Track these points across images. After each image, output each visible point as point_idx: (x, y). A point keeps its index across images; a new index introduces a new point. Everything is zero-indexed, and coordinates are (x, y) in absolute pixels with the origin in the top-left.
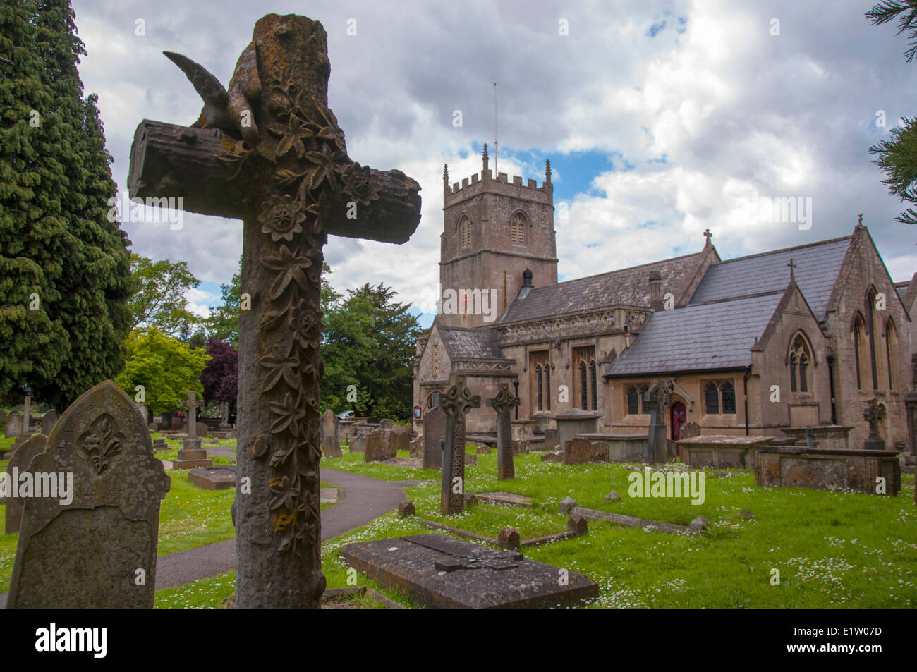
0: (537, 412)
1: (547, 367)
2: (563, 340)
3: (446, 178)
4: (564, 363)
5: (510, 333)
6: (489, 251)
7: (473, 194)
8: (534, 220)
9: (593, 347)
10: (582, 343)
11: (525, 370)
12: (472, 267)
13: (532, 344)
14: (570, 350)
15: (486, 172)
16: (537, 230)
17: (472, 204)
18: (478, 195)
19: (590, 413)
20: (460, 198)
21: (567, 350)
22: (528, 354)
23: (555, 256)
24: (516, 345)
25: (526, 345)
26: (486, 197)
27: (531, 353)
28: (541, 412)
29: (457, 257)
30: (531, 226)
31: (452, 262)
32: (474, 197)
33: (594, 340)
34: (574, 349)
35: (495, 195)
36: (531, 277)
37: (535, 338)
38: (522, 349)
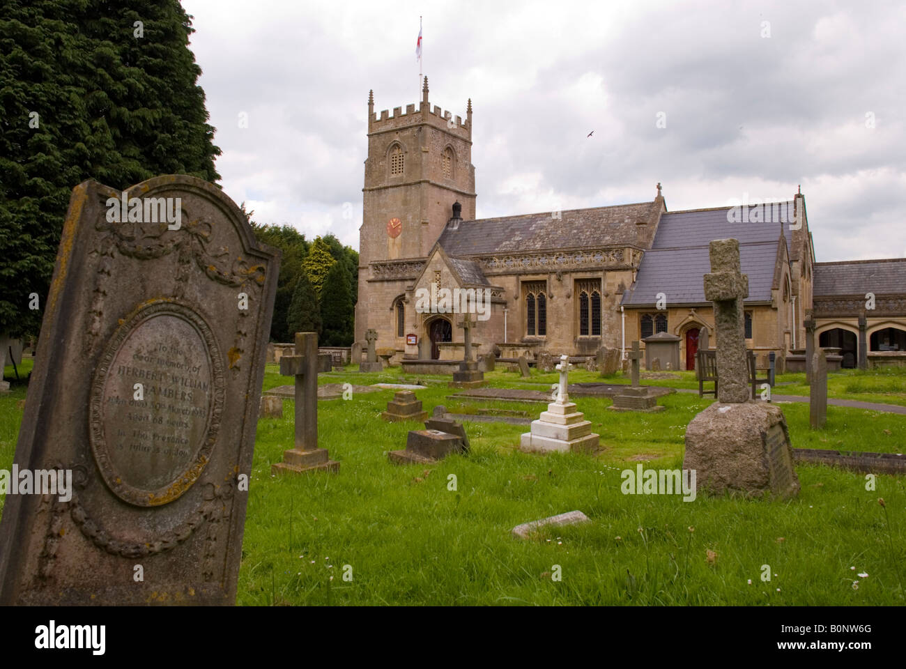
0: (527, 337)
1: (542, 296)
2: (565, 272)
3: (371, 104)
4: (564, 293)
5: (497, 262)
6: (428, 182)
7: (408, 124)
8: (459, 155)
9: (599, 280)
10: (588, 275)
11: (516, 298)
12: (406, 196)
13: (525, 274)
14: (572, 281)
15: (425, 104)
16: (460, 165)
17: (407, 133)
18: (416, 126)
19: (590, 336)
20: (391, 126)
21: (569, 281)
22: (520, 283)
23: (474, 191)
24: (507, 274)
25: (518, 274)
26: (424, 128)
27: (524, 283)
28: (533, 336)
29: (386, 184)
30: (457, 161)
31: (379, 189)
32: (411, 127)
33: (600, 274)
34: (576, 281)
35: (433, 127)
36: (460, 210)
37: (529, 268)
38: (513, 278)
